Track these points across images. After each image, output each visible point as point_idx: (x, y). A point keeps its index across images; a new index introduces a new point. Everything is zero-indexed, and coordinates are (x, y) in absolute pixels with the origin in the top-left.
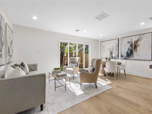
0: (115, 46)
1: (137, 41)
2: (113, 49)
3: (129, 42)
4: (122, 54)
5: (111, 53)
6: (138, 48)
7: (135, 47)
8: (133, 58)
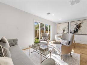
0: (66, 26)
1: (81, 24)
2: (65, 28)
3: (75, 24)
4: (71, 31)
5: (64, 31)
6: (81, 28)
7: (79, 27)
8: (78, 34)
